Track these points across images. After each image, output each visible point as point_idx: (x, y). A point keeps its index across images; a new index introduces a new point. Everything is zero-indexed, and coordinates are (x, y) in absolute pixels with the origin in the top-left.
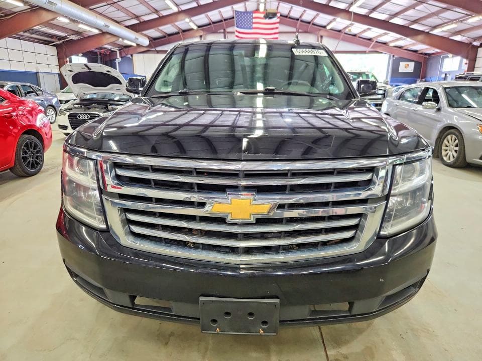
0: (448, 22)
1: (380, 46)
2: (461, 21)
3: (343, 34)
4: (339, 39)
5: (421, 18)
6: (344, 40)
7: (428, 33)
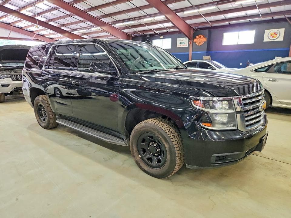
0: (82, 28)
1: (39, 37)
2: (88, 29)
3: (13, 27)
4: (10, 30)
5: (67, 24)
6: (14, 31)
7: (70, 32)
